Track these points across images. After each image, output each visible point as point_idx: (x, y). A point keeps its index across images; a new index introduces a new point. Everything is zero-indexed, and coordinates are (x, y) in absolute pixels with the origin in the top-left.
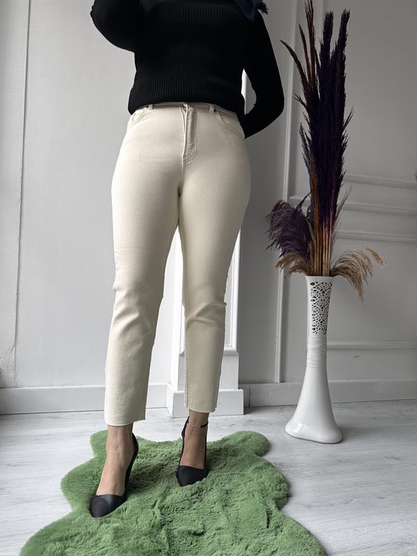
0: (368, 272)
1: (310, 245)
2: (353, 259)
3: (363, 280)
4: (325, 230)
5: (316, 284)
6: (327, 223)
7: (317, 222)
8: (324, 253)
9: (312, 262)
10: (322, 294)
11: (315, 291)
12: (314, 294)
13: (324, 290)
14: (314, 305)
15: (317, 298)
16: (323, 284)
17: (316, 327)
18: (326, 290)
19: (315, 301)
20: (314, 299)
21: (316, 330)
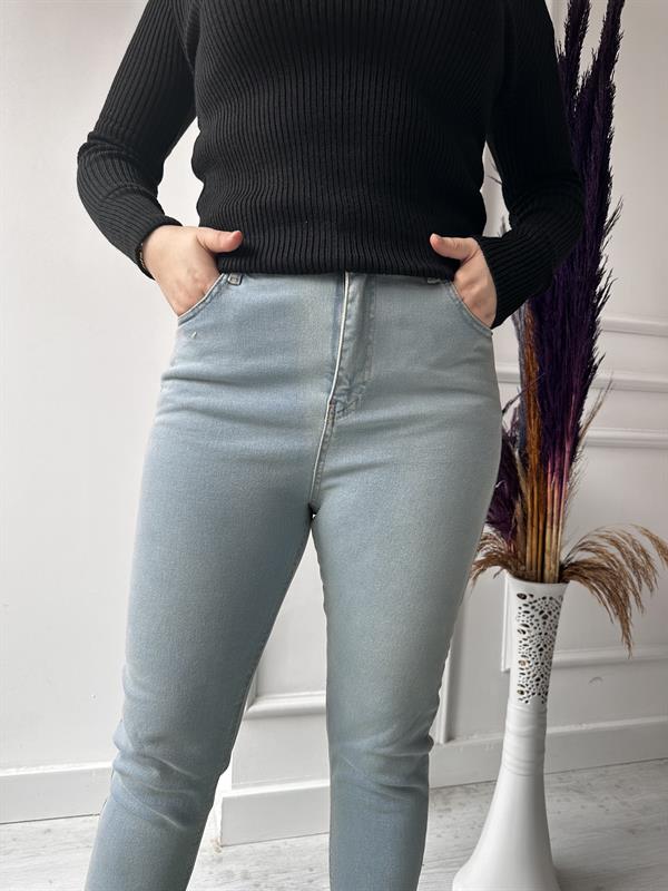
0: (644, 583)
1: (518, 506)
2: (613, 550)
3: (632, 598)
4: (552, 480)
5: (528, 597)
6: (557, 466)
7: (534, 459)
8: (548, 531)
9: (522, 544)
10: (541, 621)
11: (528, 612)
12: (525, 619)
13: (546, 612)
14: (524, 642)
15: (531, 628)
16: (544, 598)
17: (527, 689)
18: (550, 613)
19: (527, 634)
20: (525, 629)
21: (526, 695)
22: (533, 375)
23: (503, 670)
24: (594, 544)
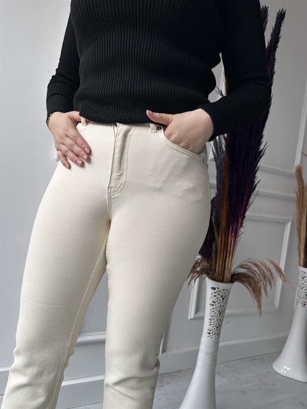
0: (268, 284)
1: (214, 245)
2: (255, 269)
3: (262, 291)
5: (217, 289)
6: (234, 229)
7: (223, 224)
8: (227, 258)
9: (214, 263)
10: (221, 300)
11: (215, 296)
12: (214, 299)
13: (224, 296)
14: (213, 310)
15: (217, 303)
16: (224, 290)
17: (212, 331)
18: (225, 296)
19: (214, 306)
20: (213, 304)
21: (211, 334)
22: (226, 186)
23: (189, 318)
24: (247, 265)
